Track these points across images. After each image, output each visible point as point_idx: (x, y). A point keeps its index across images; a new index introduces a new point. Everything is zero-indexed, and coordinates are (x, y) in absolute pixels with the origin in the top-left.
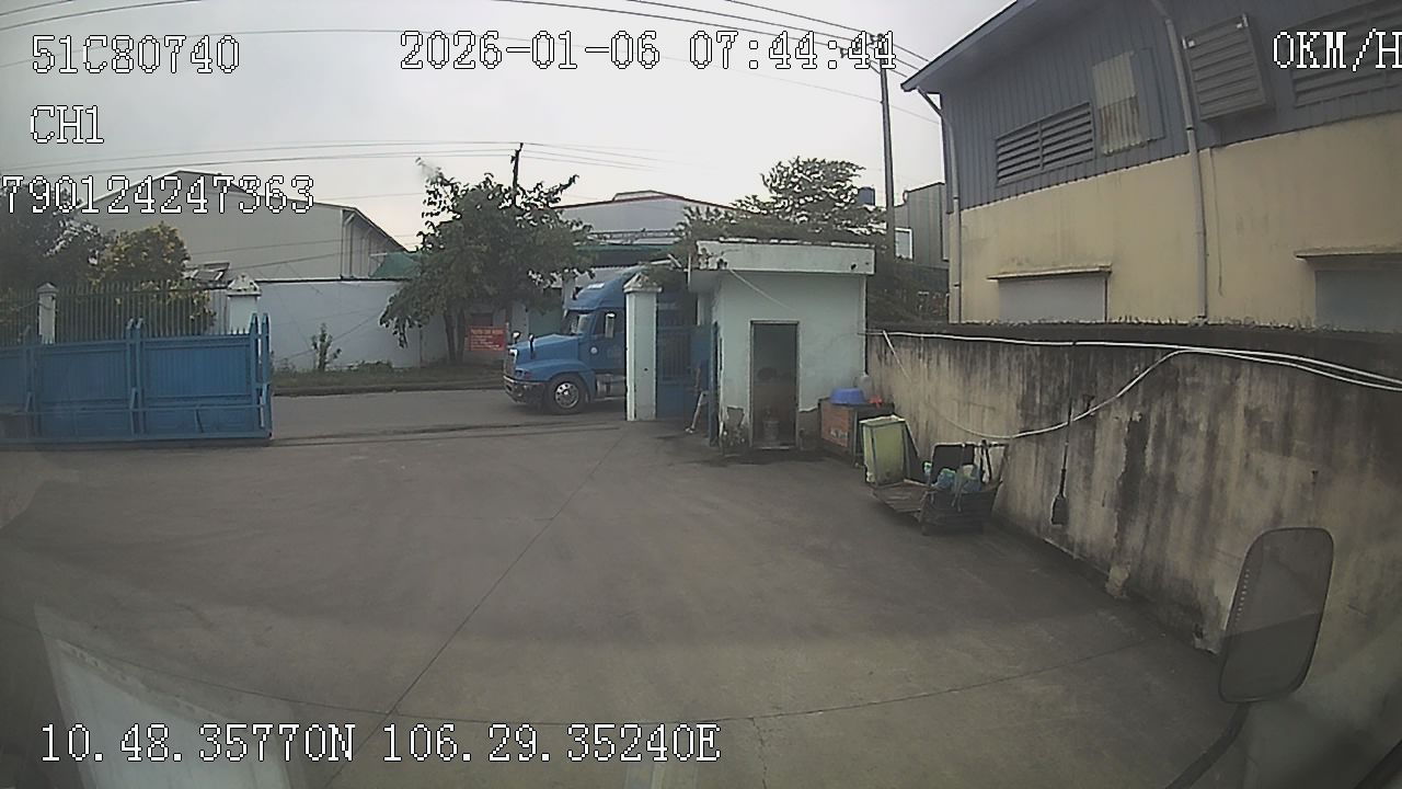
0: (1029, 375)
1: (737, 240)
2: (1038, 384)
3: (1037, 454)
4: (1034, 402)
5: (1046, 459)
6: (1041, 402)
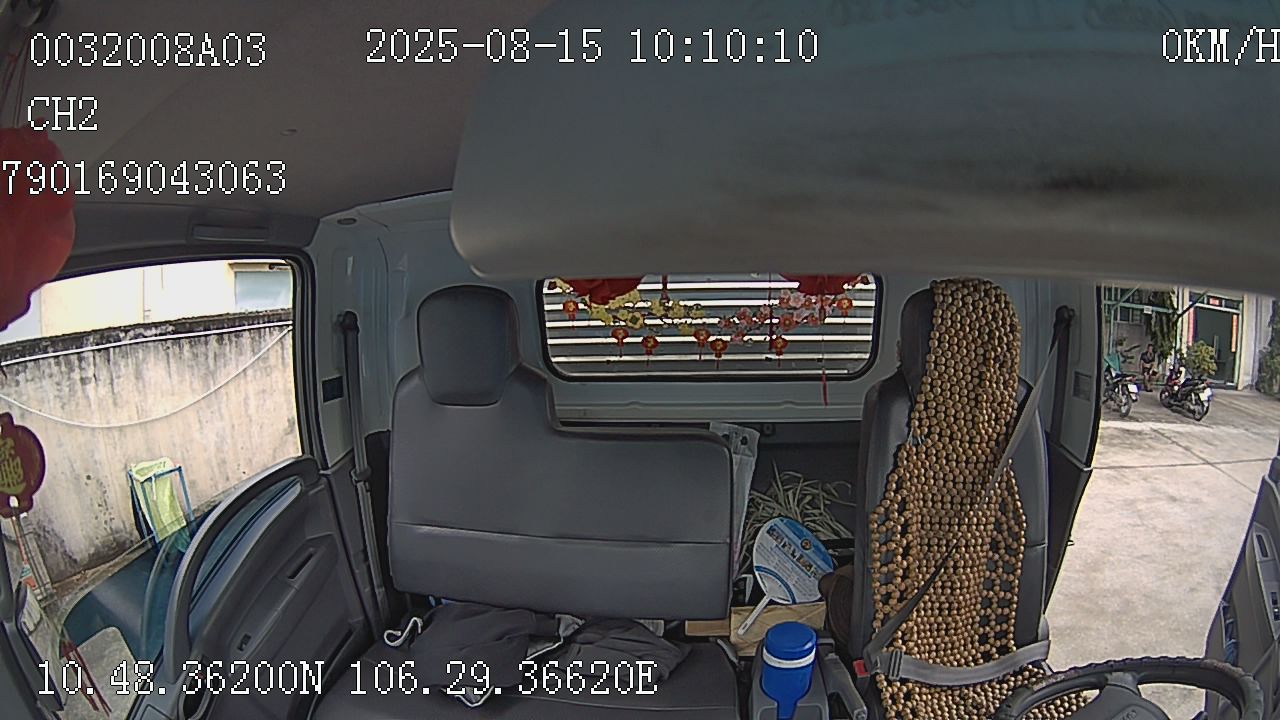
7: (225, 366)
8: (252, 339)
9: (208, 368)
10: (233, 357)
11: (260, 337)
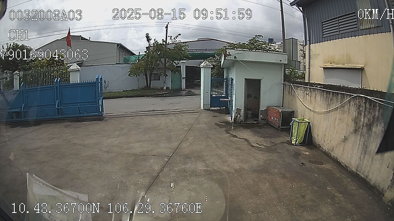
0: (359, 108)
1: (241, 49)
2: (363, 114)
3: (360, 141)
4: (360, 121)
5: (364, 144)
6: (363, 121)
7: (333, 104)
8: (341, 97)
9: (329, 102)
10: (335, 101)
11: (343, 98)
